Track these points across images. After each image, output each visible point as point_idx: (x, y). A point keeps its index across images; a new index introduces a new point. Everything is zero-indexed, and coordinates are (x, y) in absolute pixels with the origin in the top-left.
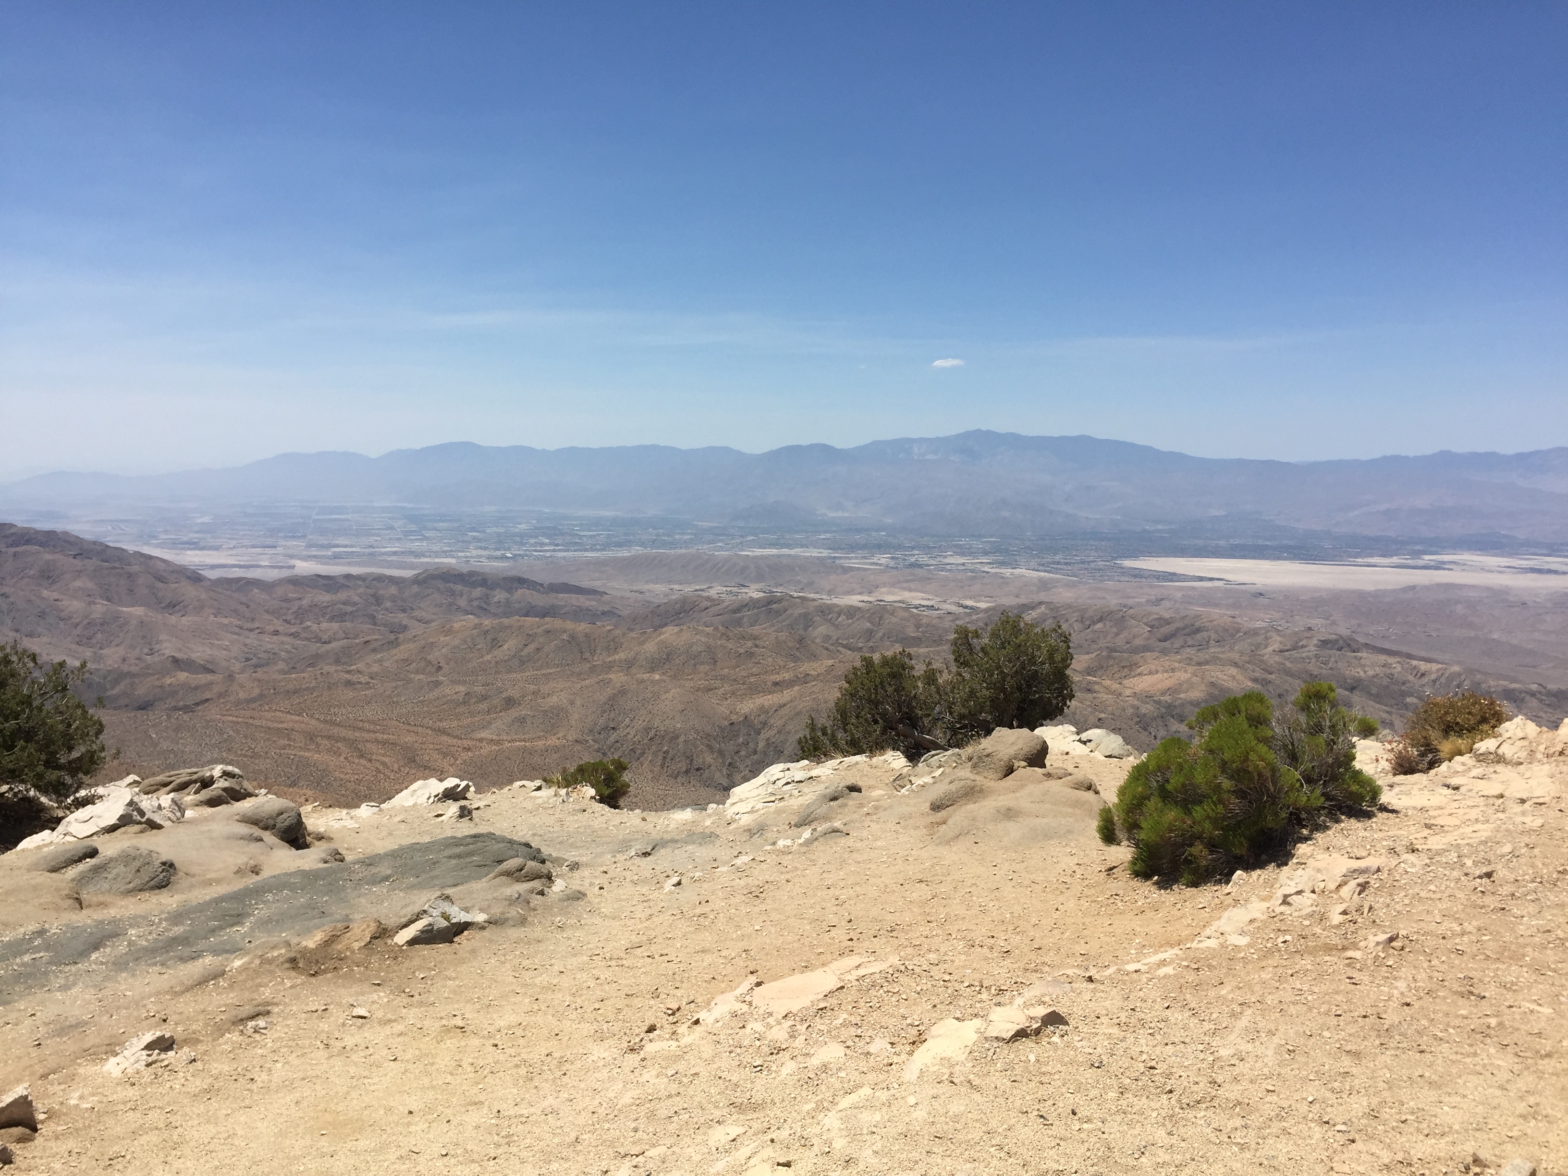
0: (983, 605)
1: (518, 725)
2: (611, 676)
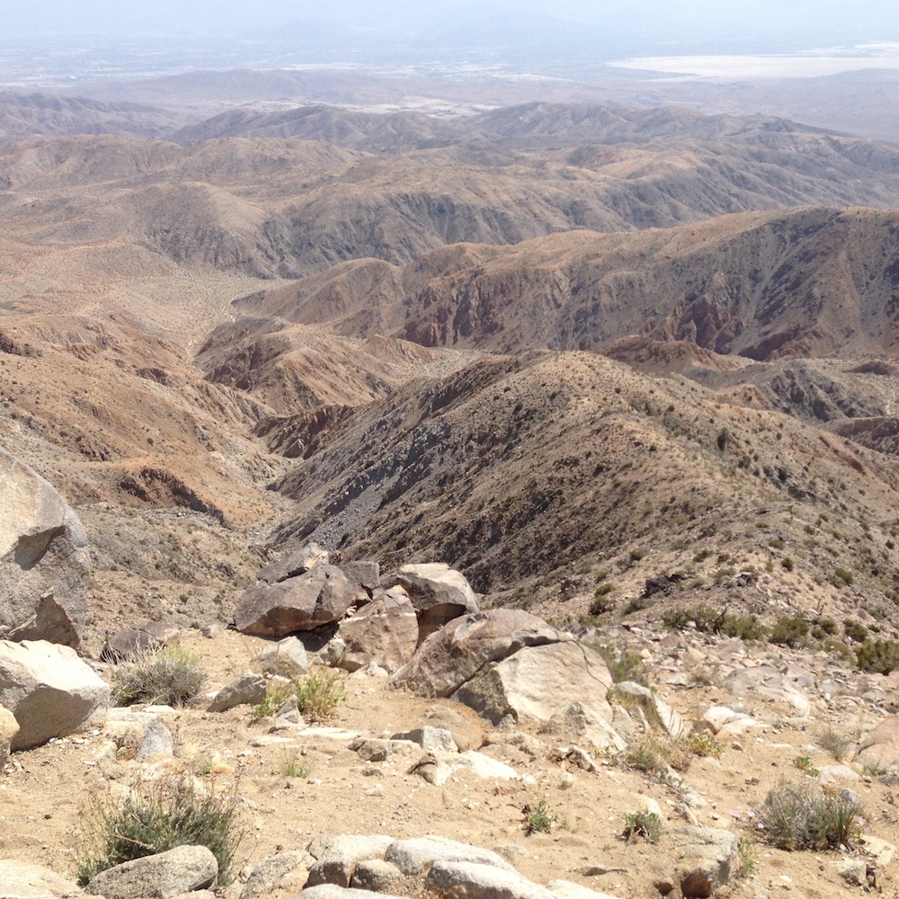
0: (491, 108)
1: (80, 231)
2: (158, 185)
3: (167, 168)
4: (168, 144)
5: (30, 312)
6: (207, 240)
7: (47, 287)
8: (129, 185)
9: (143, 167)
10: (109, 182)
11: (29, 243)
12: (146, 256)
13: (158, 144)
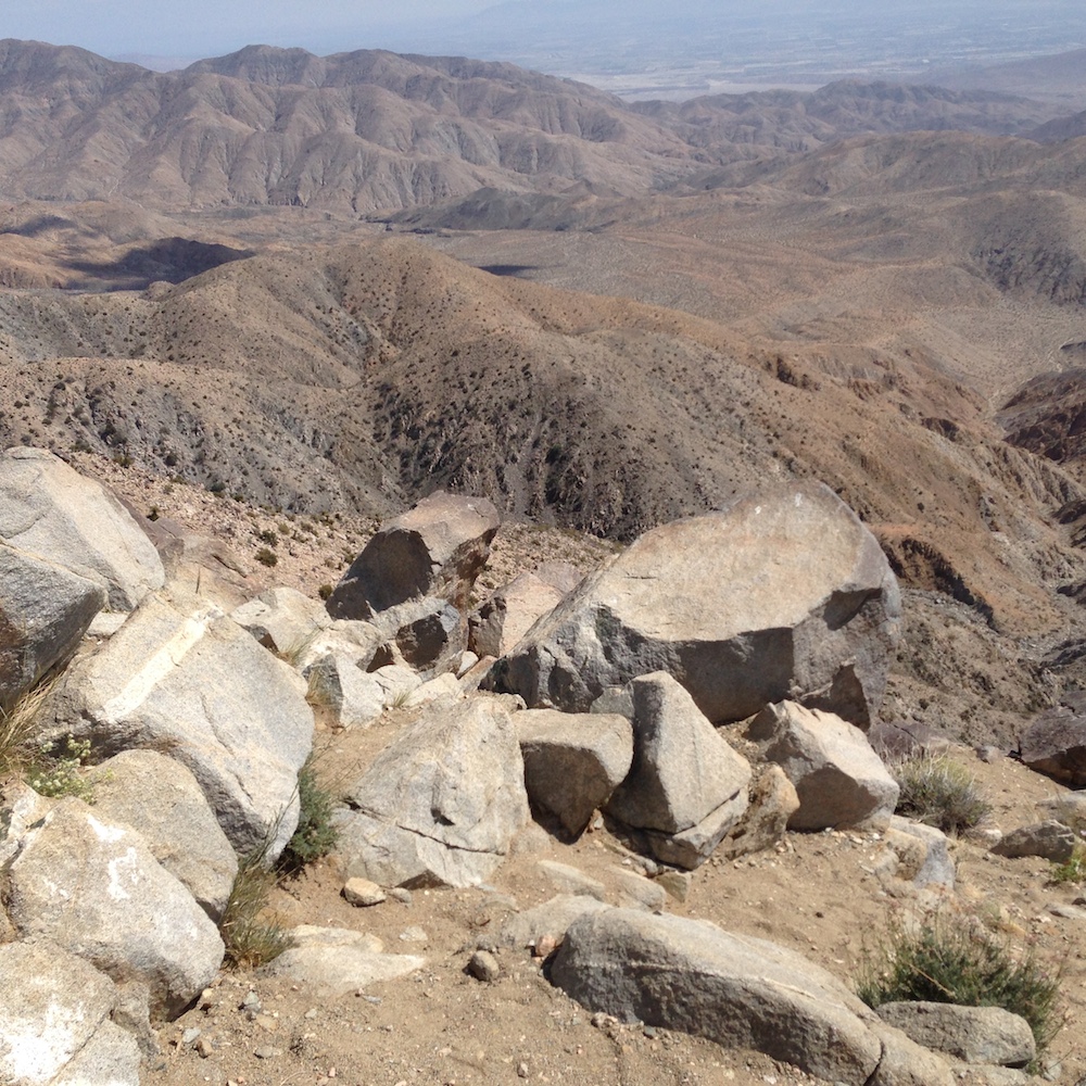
1: (893, 247)
2: (1000, 194)
3: (1016, 172)
4: (1024, 142)
5: (817, 338)
6: (1048, 265)
7: (842, 311)
8: (965, 192)
9: (986, 171)
10: (940, 189)
11: (833, 259)
12: (965, 280)
13: (1011, 143)
